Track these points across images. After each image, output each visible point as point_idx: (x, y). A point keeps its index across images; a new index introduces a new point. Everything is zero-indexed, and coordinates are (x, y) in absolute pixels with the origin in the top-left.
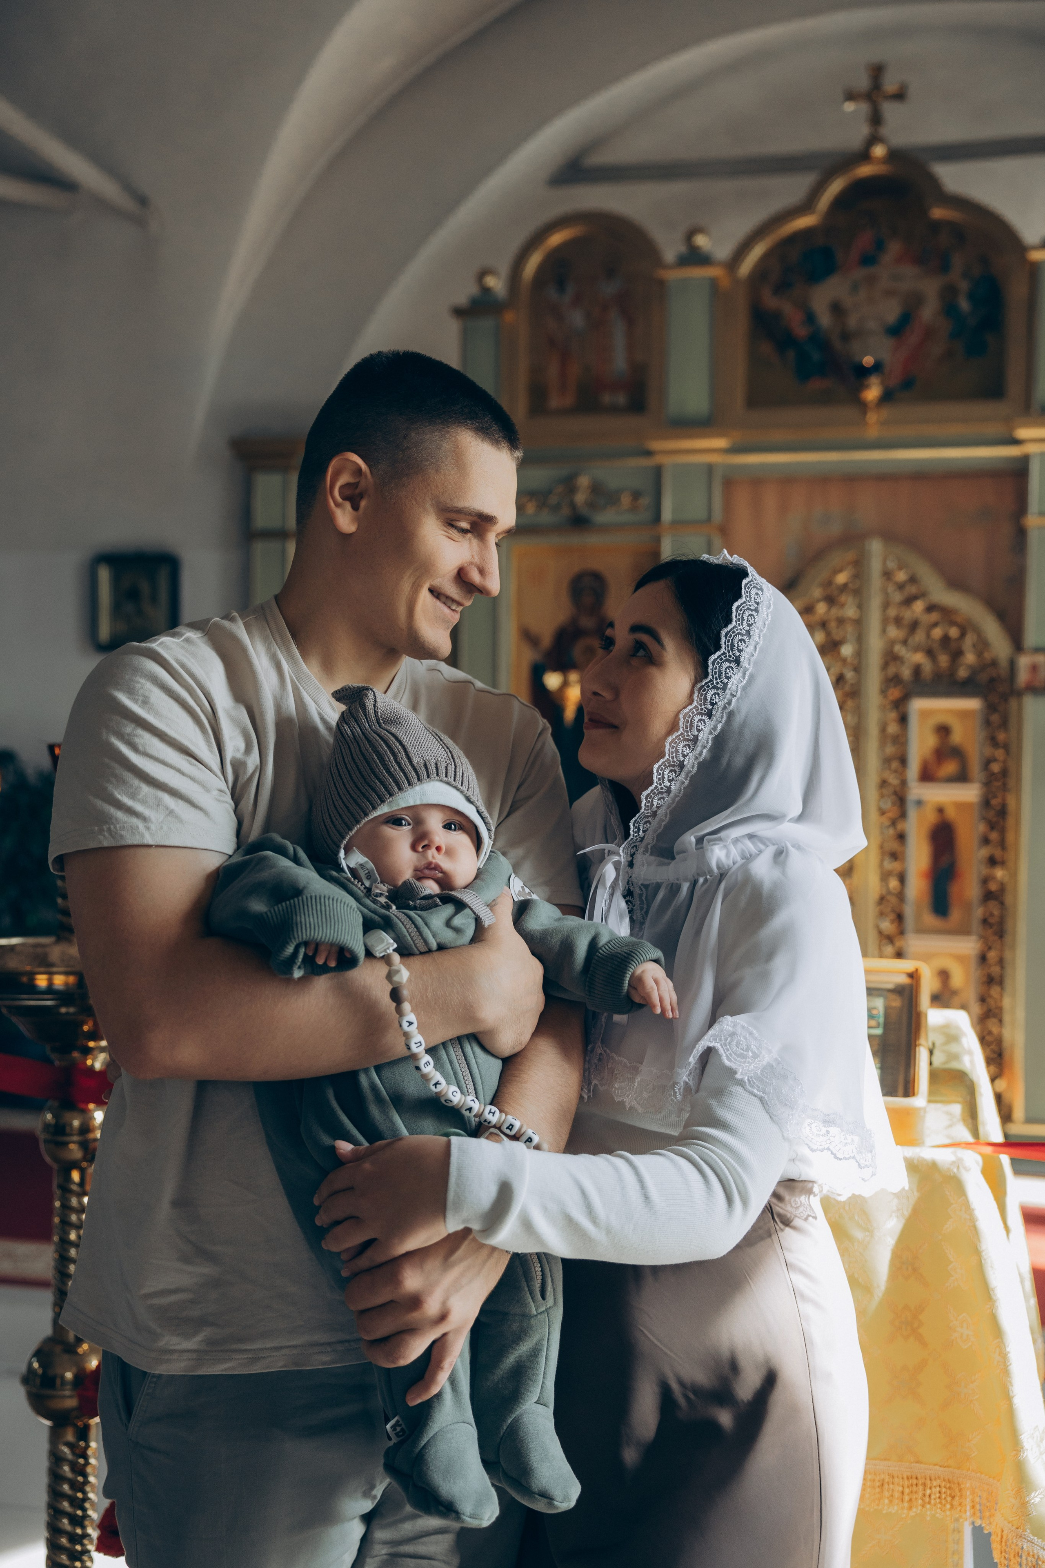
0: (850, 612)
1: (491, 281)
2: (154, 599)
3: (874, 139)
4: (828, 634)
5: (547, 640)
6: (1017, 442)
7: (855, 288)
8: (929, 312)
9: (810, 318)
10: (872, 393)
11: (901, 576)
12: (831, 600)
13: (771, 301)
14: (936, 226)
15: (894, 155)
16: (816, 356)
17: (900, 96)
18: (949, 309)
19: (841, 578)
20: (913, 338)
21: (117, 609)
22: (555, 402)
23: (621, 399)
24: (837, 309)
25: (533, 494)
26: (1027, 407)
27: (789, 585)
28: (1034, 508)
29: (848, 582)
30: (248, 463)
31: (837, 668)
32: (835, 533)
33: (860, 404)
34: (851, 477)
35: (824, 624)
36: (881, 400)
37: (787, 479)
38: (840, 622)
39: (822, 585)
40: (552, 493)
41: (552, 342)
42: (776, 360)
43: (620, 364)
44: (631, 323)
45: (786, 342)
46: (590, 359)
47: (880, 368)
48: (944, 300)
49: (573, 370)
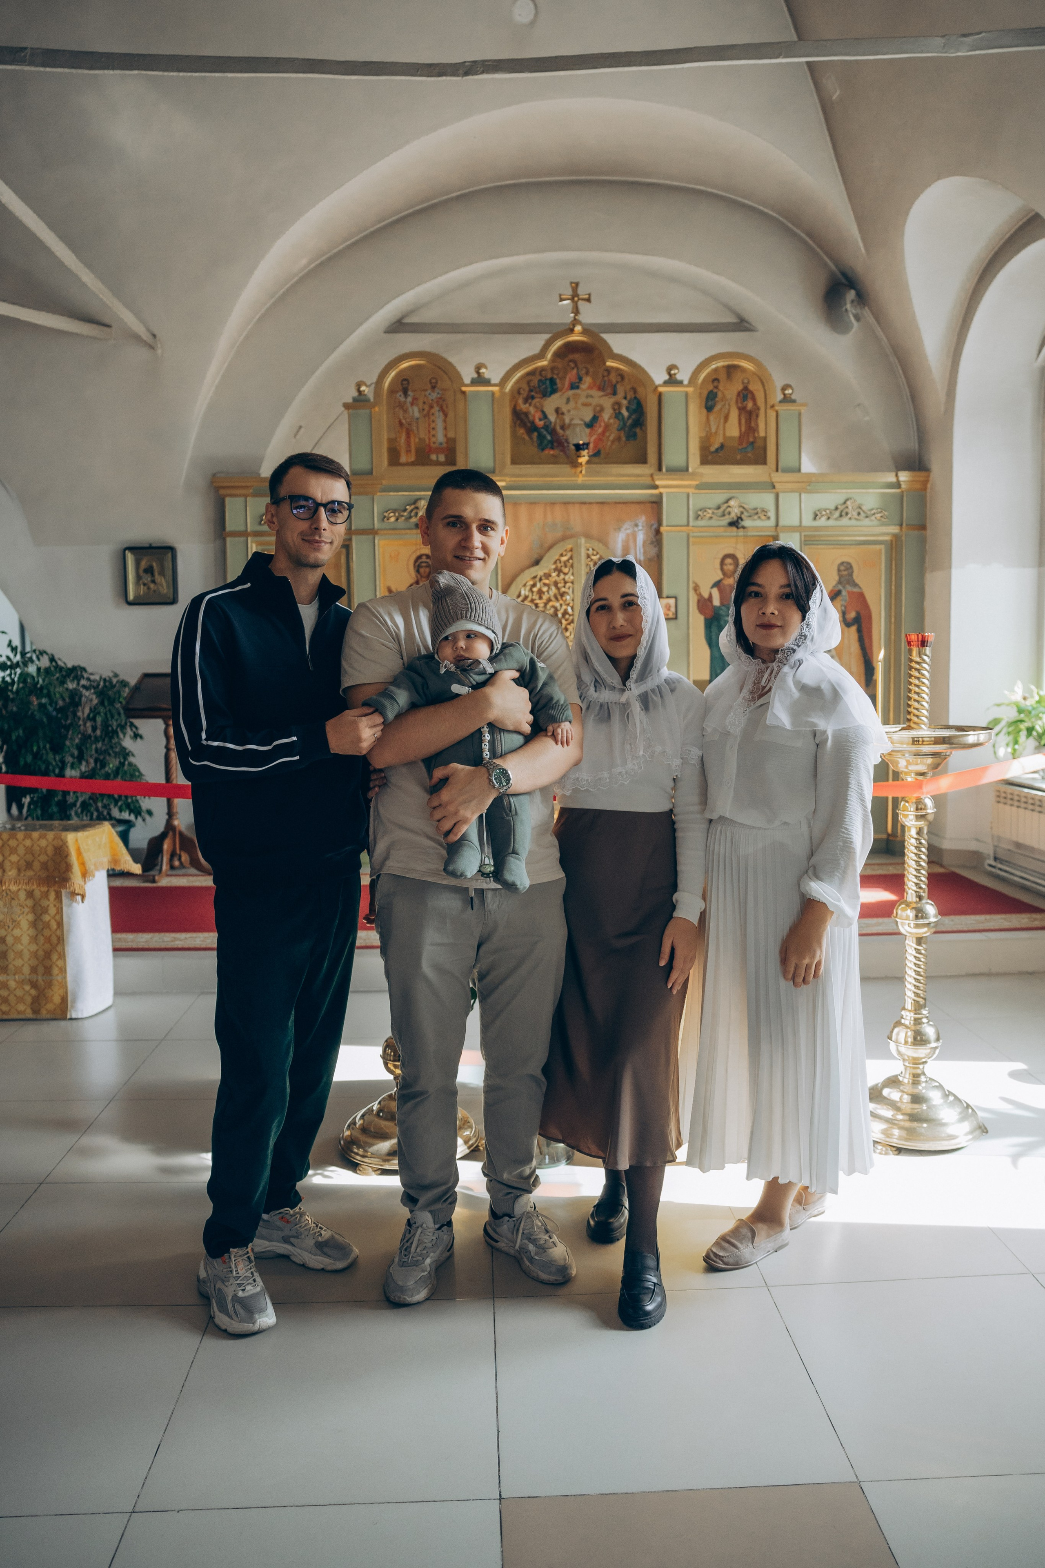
0: (569, 578)
1: (363, 388)
2: (162, 573)
3: (575, 322)
4: (558, 589)
6: (656, 487)
7: (568, 401)
8: (607, 416)
9: (545, 416)
10: (583, 460)
12: (559, 571)
13: (523, 407)
14: (609, 370)
15: (586, 331)
16: (549, 437)
17: (588, 300)
18: (617, 415)
19: (564, 559)
20: (599, 429)
21: (138, 578)
22: (403, 459)
23: (442, 458)
25: (394, 511)
26: (660, 469)
27: (537, 562)
28: (665, 522)
29: (568, 560)
30: (222, 492)
31: (564, 607)
32: (559, 534)
33: (575, 464)
34: (566, 503)
35: (556, 584)
36: (588, 462)
37: (532, 503)
38: (565, 583)
39: (555, 563)
40: (405, 510)
41: (401, 424)
42: (526, 437)
43: (440, 438)
44: (446, 415)
45: (532, 429)
46: (423, 434)
47: (586, 445)
48: (614, 410)
49: (414, 441)
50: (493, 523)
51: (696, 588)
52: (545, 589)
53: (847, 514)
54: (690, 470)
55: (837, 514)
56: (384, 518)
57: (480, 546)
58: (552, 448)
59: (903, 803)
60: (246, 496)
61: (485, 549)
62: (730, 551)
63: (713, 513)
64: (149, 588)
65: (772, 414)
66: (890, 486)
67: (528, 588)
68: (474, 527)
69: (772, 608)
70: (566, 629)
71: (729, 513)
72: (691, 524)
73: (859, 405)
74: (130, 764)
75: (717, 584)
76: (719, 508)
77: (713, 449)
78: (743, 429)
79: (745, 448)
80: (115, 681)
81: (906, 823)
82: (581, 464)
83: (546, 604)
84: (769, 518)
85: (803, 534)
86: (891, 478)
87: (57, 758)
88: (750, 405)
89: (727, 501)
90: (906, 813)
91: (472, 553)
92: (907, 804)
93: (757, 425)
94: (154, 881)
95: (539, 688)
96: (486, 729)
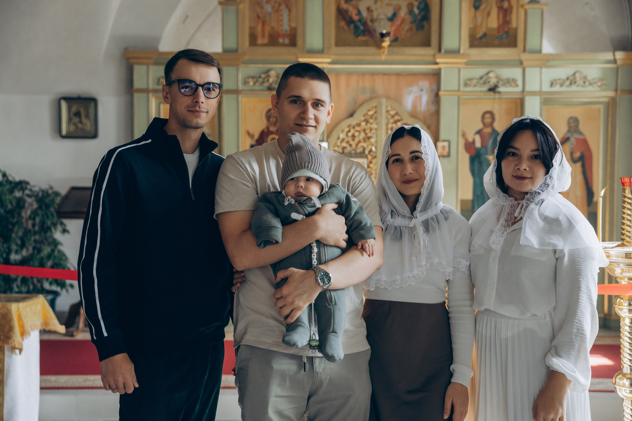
0: (374, 126)
2: (87, 116)
4: (366, 134)
5: (256, 136)
6: (437, 63)
7: (376, 2)
8: (403, 13)
9: (359, 13)
10: (385, 44)
11: (393, 113)
12: (367, 121)
13: (344, 6)
16: (362, 28)
18: (411, 12)
19: (371, 113)
20: (397, 22)
21: (70, 120)
22: (260, 41)
23: (287, 41)
24: (369, 9)
25: (253, 78)
26: (440, 50)
27: (351, 115)
28: (443, 87)
29: (373, 114)
30: (132, 61)
31: (370, 147)
32: (367, 96)
33: (379, 46)
34: (373, 74)
35: (364, 130)
36: (389, 46)
37: (349, 74)
38: (371, 130)
39: (364, 116)
40: (260, 77)
41: (258, 17)
42: (346, 27)
43: (286, 27)
44: (290, 11)
45: (350, 21)
46: (274, 24)
47: (388, 34)
48: (408, 8)
49: (267, 29)
50: (322, 101)
51: (464, 135)
52: (357, 134)
53: (575, 82)
54: (462, 51)
55: (568, 83)
56: (246, 83)
57: (313, 117)
58: (364, 35)
59: (618, 300)
60: (148, 65)
61: (316, 119)
62: (488, 109)
63: (477, 82)
64: (77, 127)
65: (522, 12)
66: (609, 62)
67: (345, 133)
68: (309, 104)
69: (525, 166)
70: (371, 162)
71: (489, 82)
72: (462, 88)
73: (586, 4)
74: (59, 251)
75: (479, 132)
76: (481, 78)
77: (478, 36)
78: (501, 22)
79: (502, 36)
80: (50, 192)
81: (622, 315)
82: (384, 47)
83: (357, 145)
84: (517, 86)
85: (543, 97)
86: (609, 56)
87: (5, 246)
88: (506, 5)
89: (488, 73)
90: (621, 307)
91: (307, 123)
92: (622, 301)
93: (511, 19)
94: (72, 335)
95: (352, 216)
96: (315, 245)
